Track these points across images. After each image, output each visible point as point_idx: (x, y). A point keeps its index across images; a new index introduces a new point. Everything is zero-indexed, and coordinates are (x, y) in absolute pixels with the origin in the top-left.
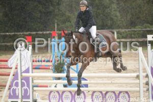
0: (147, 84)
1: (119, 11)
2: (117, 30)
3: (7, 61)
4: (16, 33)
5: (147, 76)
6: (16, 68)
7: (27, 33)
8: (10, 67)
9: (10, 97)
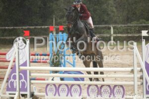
0: (142, 78)
1: (116, 8)
2: (114, 25)
3: (5, 54)
4: (15, 27)
5: (141, 71)
6: (14, 61)
7: (26, 27)
8: (8, 60)
9: (8, 89)
